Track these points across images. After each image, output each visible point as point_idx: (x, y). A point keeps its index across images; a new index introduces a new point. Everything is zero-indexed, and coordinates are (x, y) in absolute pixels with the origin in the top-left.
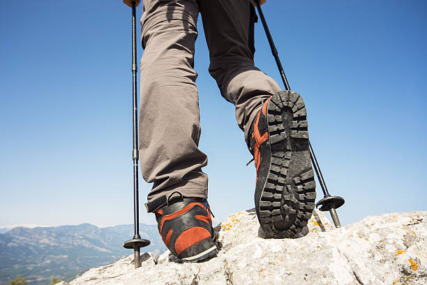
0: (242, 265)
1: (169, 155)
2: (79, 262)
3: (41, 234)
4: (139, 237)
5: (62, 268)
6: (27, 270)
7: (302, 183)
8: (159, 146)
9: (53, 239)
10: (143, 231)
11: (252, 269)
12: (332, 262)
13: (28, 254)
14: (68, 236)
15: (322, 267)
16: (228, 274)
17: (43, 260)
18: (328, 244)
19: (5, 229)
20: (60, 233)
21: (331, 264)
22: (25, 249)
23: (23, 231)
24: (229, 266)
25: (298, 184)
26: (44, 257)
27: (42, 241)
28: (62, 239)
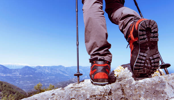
0: (127, 86)
1: (98, 46)
2: (58, 79)
3: (45, 68)
4: (79, 72)
5: (53, 81)
6: (42, 81)
7: (154, 59)
8: (94, 42)
9: (50, 71)
10: (81, 69)
11: (132, 88)
12: (166, 88)
13: (41, 75)
14: (55, 70)
15: (161, 90)
16: (122, 90)
17: (46, 78)
18: (164, 81)
19: (34, 66)
20: (52, 68)
21: (165, 89)
22: (41, 74)
23: (40, 67)
24: (122, 86)
25: (152, 60)
26: (47, 77)
27: (46, 71)
28: (53, 71)
